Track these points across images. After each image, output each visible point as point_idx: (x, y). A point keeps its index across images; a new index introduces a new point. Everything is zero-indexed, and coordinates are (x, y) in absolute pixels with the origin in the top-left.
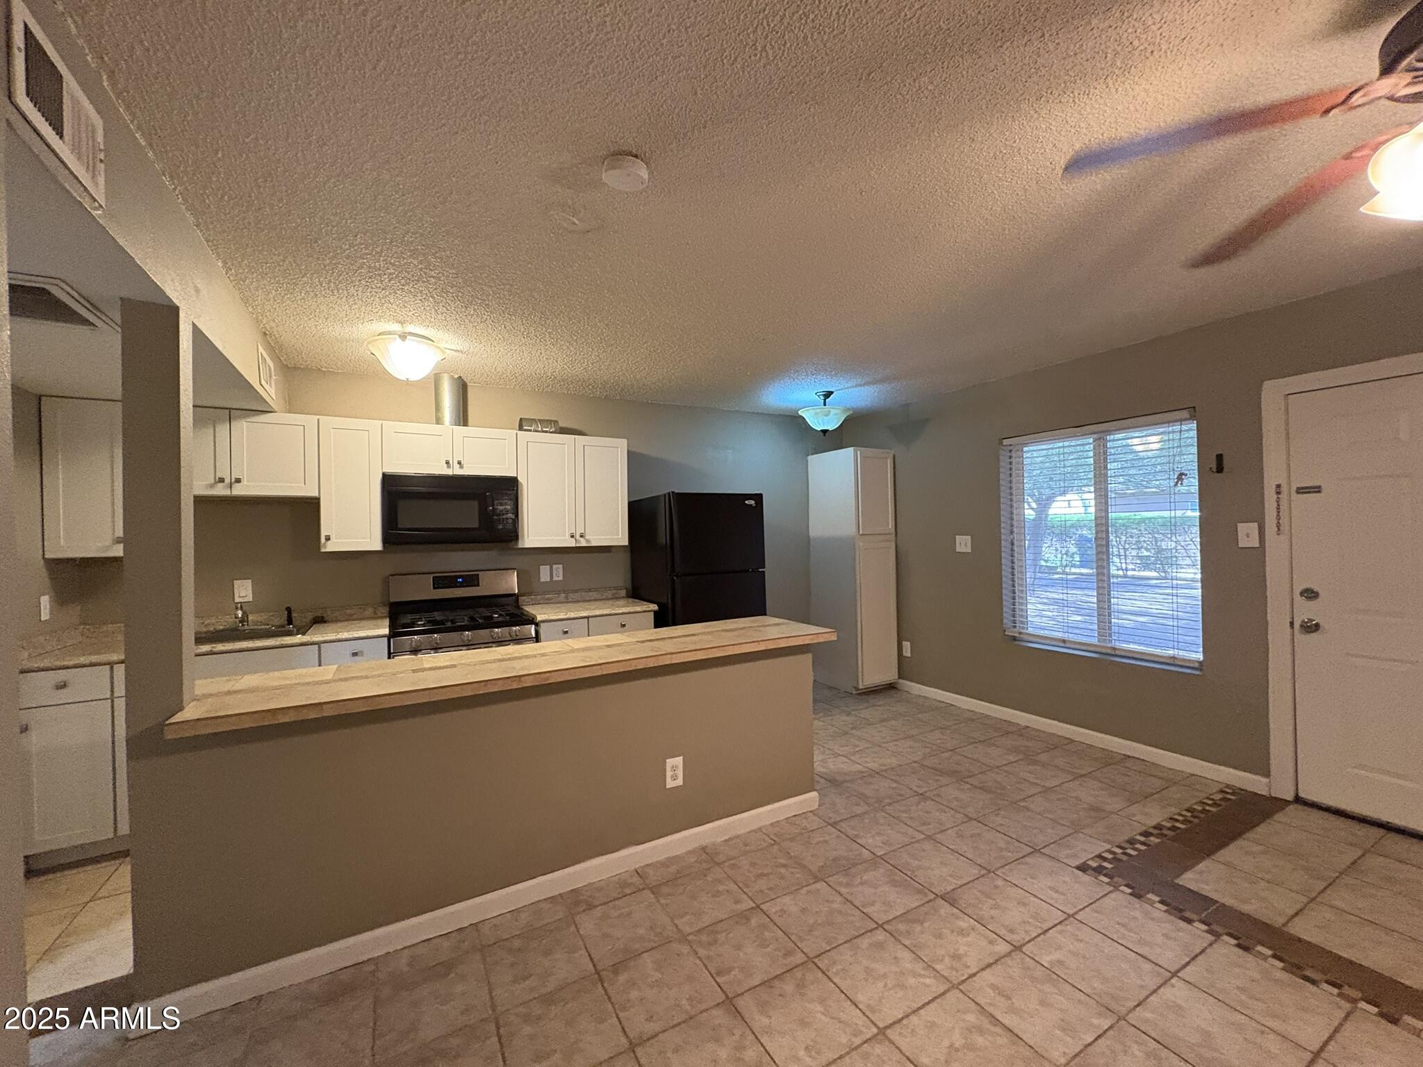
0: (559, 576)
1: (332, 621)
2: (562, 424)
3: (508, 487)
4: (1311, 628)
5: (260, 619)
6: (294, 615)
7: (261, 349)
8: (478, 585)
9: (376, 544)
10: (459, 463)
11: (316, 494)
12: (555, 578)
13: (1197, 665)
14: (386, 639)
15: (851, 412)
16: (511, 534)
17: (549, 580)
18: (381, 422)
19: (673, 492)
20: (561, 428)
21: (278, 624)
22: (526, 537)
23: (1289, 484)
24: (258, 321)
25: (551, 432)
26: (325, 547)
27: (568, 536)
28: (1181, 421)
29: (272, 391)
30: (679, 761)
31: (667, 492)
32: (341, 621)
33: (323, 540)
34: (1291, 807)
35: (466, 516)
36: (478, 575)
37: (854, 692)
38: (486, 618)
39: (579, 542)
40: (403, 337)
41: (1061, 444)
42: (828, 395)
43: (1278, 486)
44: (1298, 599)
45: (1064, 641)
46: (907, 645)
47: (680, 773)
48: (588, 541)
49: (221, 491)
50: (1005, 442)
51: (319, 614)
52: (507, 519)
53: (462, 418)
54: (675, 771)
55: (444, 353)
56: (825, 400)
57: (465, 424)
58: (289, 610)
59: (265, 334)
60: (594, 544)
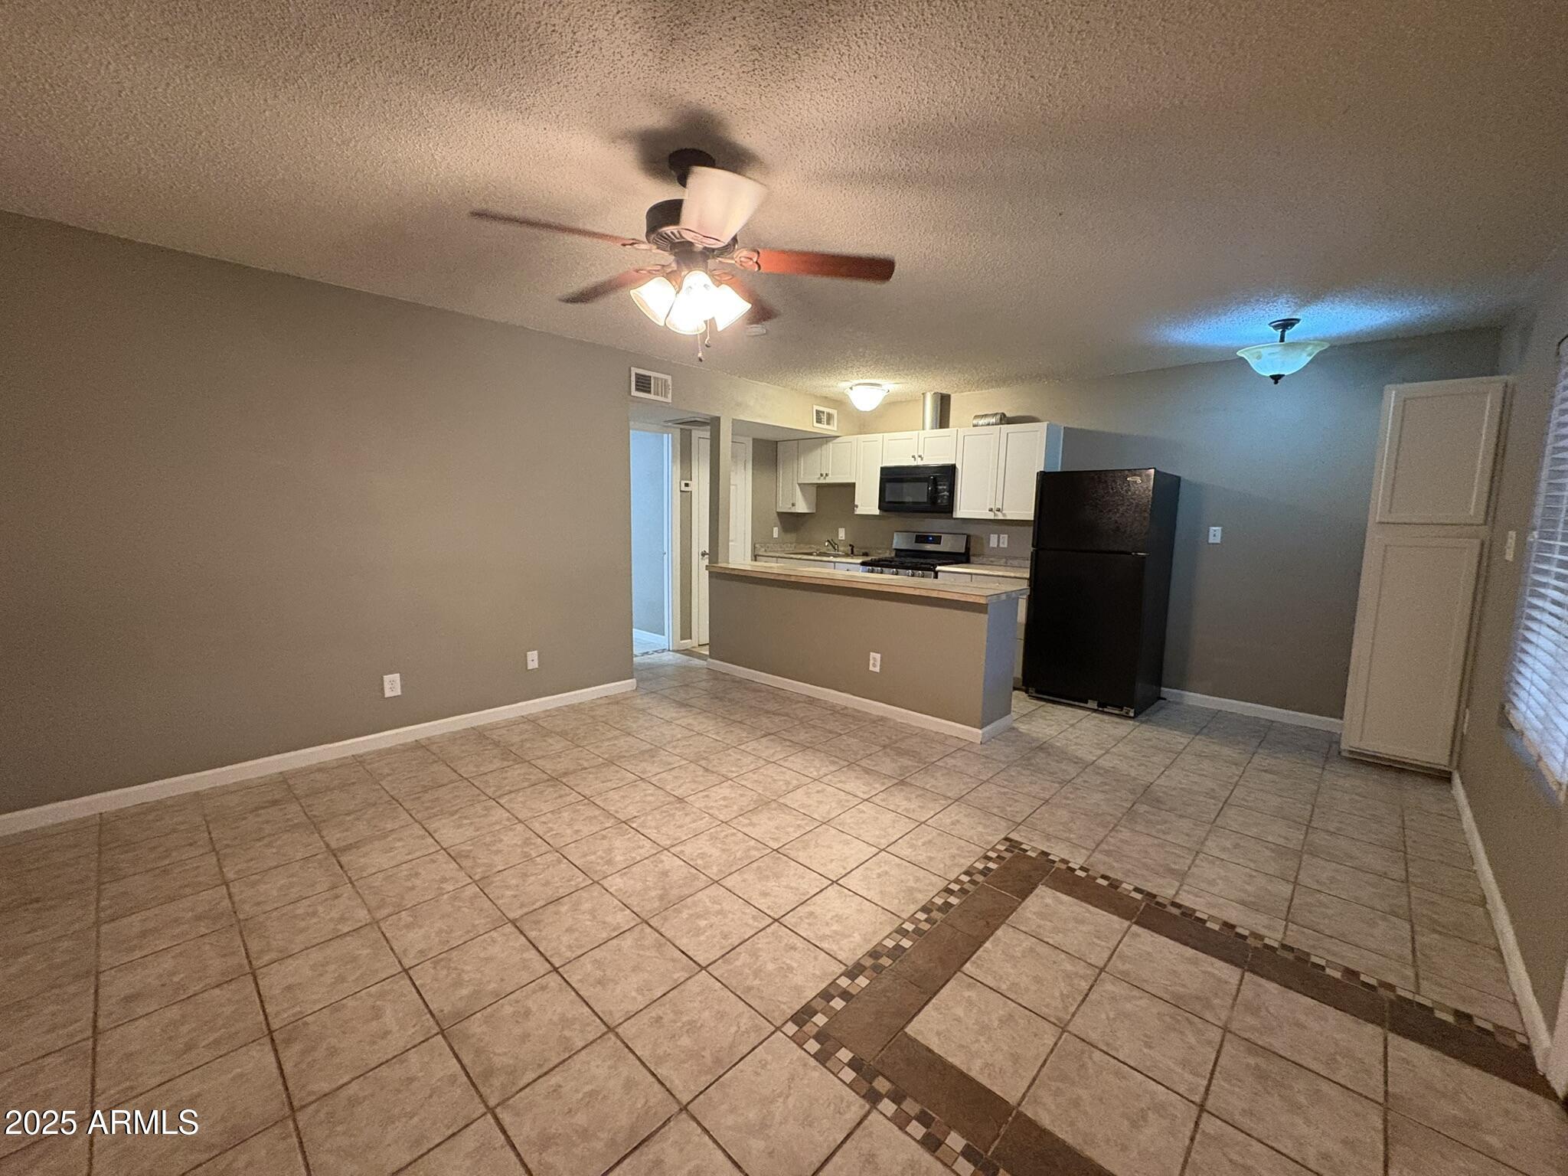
0: (1004, 544)
3: (949, 473)
6: (855, 549)
7: (817, 408)
8: (940, 543)
9: (876, 510)
10: (920, 457)
11: (854, 481)
12: (1001, 545)
16: (948, 508)
17: (996, 546)
19: (1040, 472)
20: (1006, 419)
22: (960, 510)
26: (857, 512)
27: (987, 510)
29: (832, 427)
30: (878, 656)
33: (856, 508)
35: (921, 494)
36: (941, 536)
39: (996, 515)
42: (1286, 324)
46: (1468, 716)
47: (878, 663)
48: (1004, 515)
49: (822, 481)
51: (867, 550)
52: (947, 496)
53: (938, 421)
54: (875, 661)
60: (1009, 518)
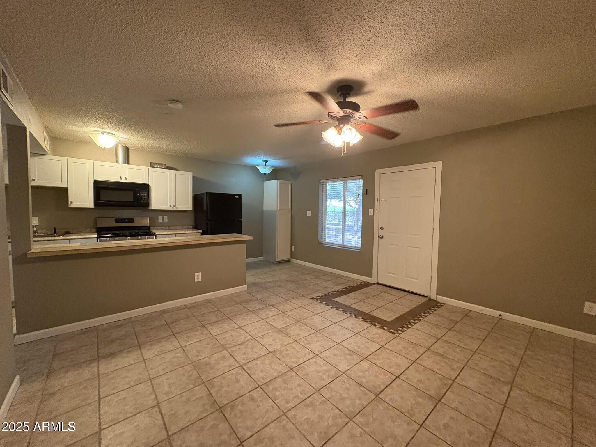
0: (166, 220)
1: (73, 233)
2: (167, 165)
3: (146, 187)
4: (382, 237)
5: (42, 232)
6: (57, 231)
7: (45, 133)
8: (133, 222)
9: (91, 205)
10: (125, 178)
11: (66, 186)
12: (164, 221)
13: (360, 249)
14: (96, 239)
15: (274, 168)
16: (147, 204)
17: (162, 221)
18: (93, 161)
19: (208, 192)
20: (167, 167)
21: (50, 234)
22: (152, 205)
23: (379, 199)
24: (43, 123)
25: (163, 168)
26: (70, 206)
27: (169, 206)
28: (360, 179)
29: (48, 147)
30: (200, 274)
31: (205, 192)
32: (76, 233)
33: (69, 203)
34: (375, 285)
35: (129, 197)
36: (133, 219)
37: (275, 263)
38: (136, 233)
39: (173, 208)
40: (103, 133)
41: (334, 183)
42: (266, 162)
43: (377, 199)
44: (380, 230)
45: (332, 244)
46: (293, 247)
47: (200, 277)
48: (177, 208)
50: (321, 181)
51: (67, 230)
52: (145, 199)
53: (127, 161)
54: (198, 277)
55: (119, 139)
56: (265, 163)
57: (128, 163)
58: (55, 228)
59: (45, 127)
60: (179, 209)
